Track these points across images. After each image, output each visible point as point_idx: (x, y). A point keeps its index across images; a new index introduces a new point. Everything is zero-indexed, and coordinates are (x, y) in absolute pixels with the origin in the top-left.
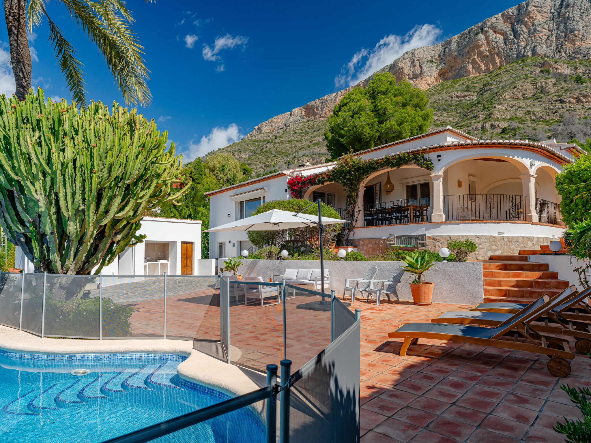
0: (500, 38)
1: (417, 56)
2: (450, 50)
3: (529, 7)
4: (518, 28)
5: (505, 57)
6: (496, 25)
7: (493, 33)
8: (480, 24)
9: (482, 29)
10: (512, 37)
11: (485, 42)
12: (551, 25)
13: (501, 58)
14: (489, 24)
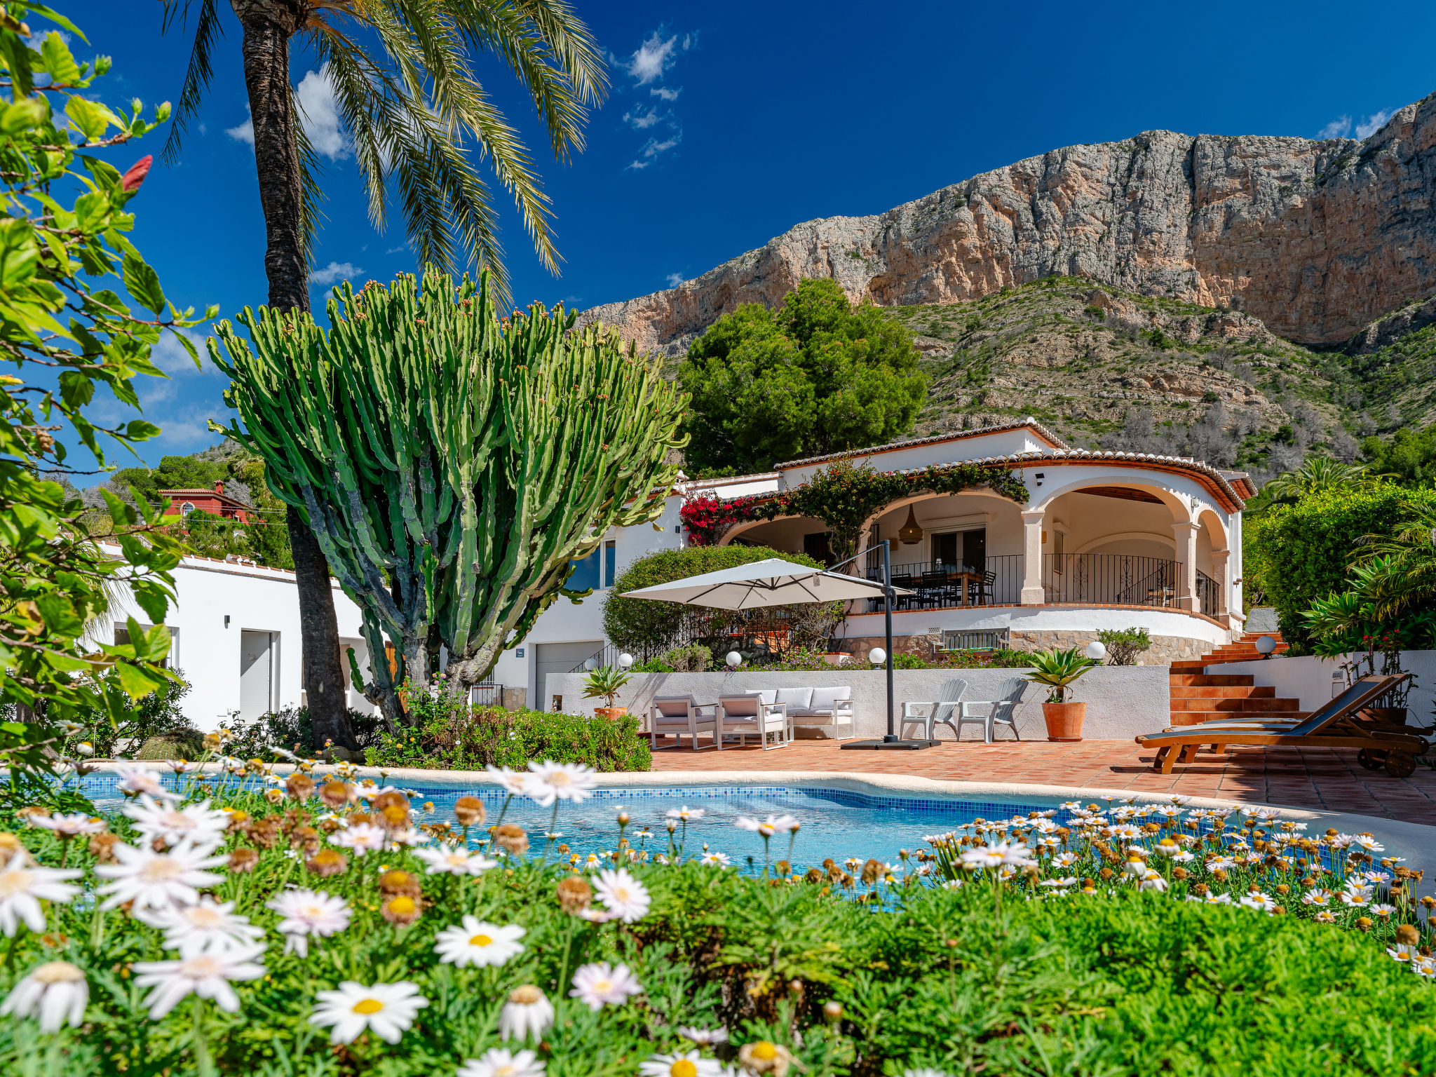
0: (1006, 224)
1: (822, 237)
2: (898, 234)
3: (1067, 164)
4: (1042, 205)
5: (1015, 269)
6: (998, 191)
7: (990, 209)
8: (964, 184)
9: (968, 196)
10: (1030, 225)
11: (974, 228)
12: (1108, 212)
13: (1006, 269)
14: (984, 187)
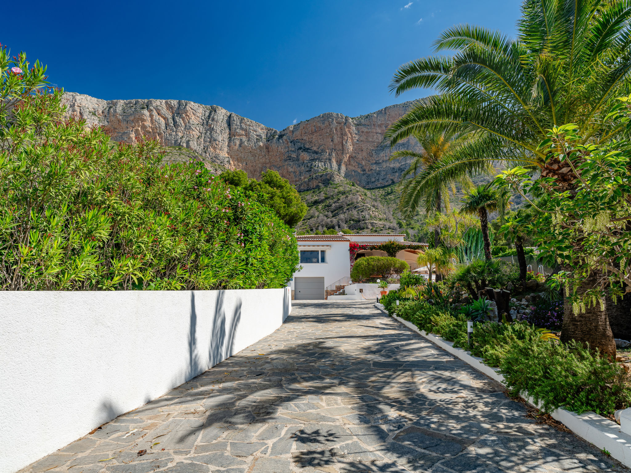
0: (163, 121)
1: (78, 102)
2: (115, 111)
3: (187, 107)
4: (177, 119)
5: (165, 139)
6: (160, 108)
7: (156, 113)
8: (146, 101)
9: (147, 106)
10: (172, 125)
11: (149, 119)
12: (201, 129)
13: (162, 138)
14: (154, 105)
